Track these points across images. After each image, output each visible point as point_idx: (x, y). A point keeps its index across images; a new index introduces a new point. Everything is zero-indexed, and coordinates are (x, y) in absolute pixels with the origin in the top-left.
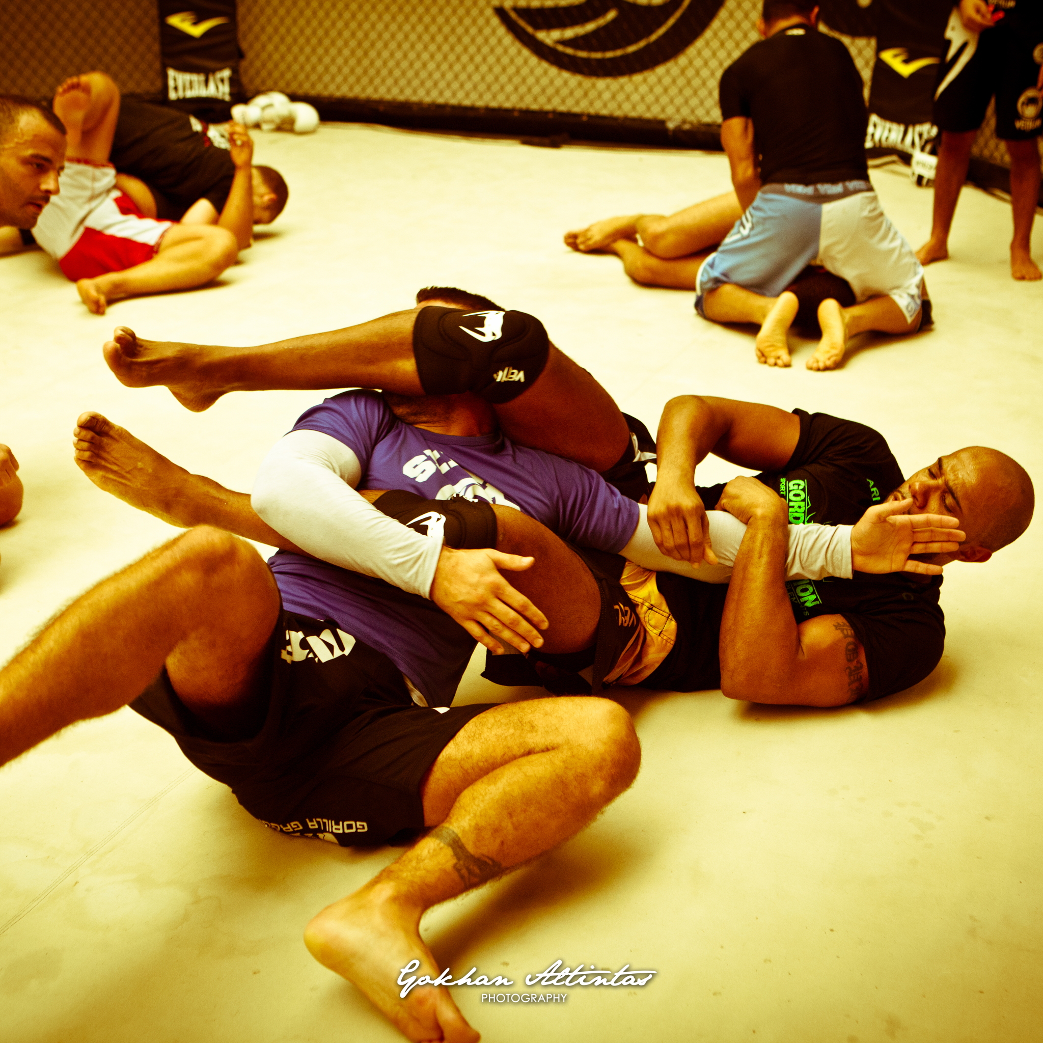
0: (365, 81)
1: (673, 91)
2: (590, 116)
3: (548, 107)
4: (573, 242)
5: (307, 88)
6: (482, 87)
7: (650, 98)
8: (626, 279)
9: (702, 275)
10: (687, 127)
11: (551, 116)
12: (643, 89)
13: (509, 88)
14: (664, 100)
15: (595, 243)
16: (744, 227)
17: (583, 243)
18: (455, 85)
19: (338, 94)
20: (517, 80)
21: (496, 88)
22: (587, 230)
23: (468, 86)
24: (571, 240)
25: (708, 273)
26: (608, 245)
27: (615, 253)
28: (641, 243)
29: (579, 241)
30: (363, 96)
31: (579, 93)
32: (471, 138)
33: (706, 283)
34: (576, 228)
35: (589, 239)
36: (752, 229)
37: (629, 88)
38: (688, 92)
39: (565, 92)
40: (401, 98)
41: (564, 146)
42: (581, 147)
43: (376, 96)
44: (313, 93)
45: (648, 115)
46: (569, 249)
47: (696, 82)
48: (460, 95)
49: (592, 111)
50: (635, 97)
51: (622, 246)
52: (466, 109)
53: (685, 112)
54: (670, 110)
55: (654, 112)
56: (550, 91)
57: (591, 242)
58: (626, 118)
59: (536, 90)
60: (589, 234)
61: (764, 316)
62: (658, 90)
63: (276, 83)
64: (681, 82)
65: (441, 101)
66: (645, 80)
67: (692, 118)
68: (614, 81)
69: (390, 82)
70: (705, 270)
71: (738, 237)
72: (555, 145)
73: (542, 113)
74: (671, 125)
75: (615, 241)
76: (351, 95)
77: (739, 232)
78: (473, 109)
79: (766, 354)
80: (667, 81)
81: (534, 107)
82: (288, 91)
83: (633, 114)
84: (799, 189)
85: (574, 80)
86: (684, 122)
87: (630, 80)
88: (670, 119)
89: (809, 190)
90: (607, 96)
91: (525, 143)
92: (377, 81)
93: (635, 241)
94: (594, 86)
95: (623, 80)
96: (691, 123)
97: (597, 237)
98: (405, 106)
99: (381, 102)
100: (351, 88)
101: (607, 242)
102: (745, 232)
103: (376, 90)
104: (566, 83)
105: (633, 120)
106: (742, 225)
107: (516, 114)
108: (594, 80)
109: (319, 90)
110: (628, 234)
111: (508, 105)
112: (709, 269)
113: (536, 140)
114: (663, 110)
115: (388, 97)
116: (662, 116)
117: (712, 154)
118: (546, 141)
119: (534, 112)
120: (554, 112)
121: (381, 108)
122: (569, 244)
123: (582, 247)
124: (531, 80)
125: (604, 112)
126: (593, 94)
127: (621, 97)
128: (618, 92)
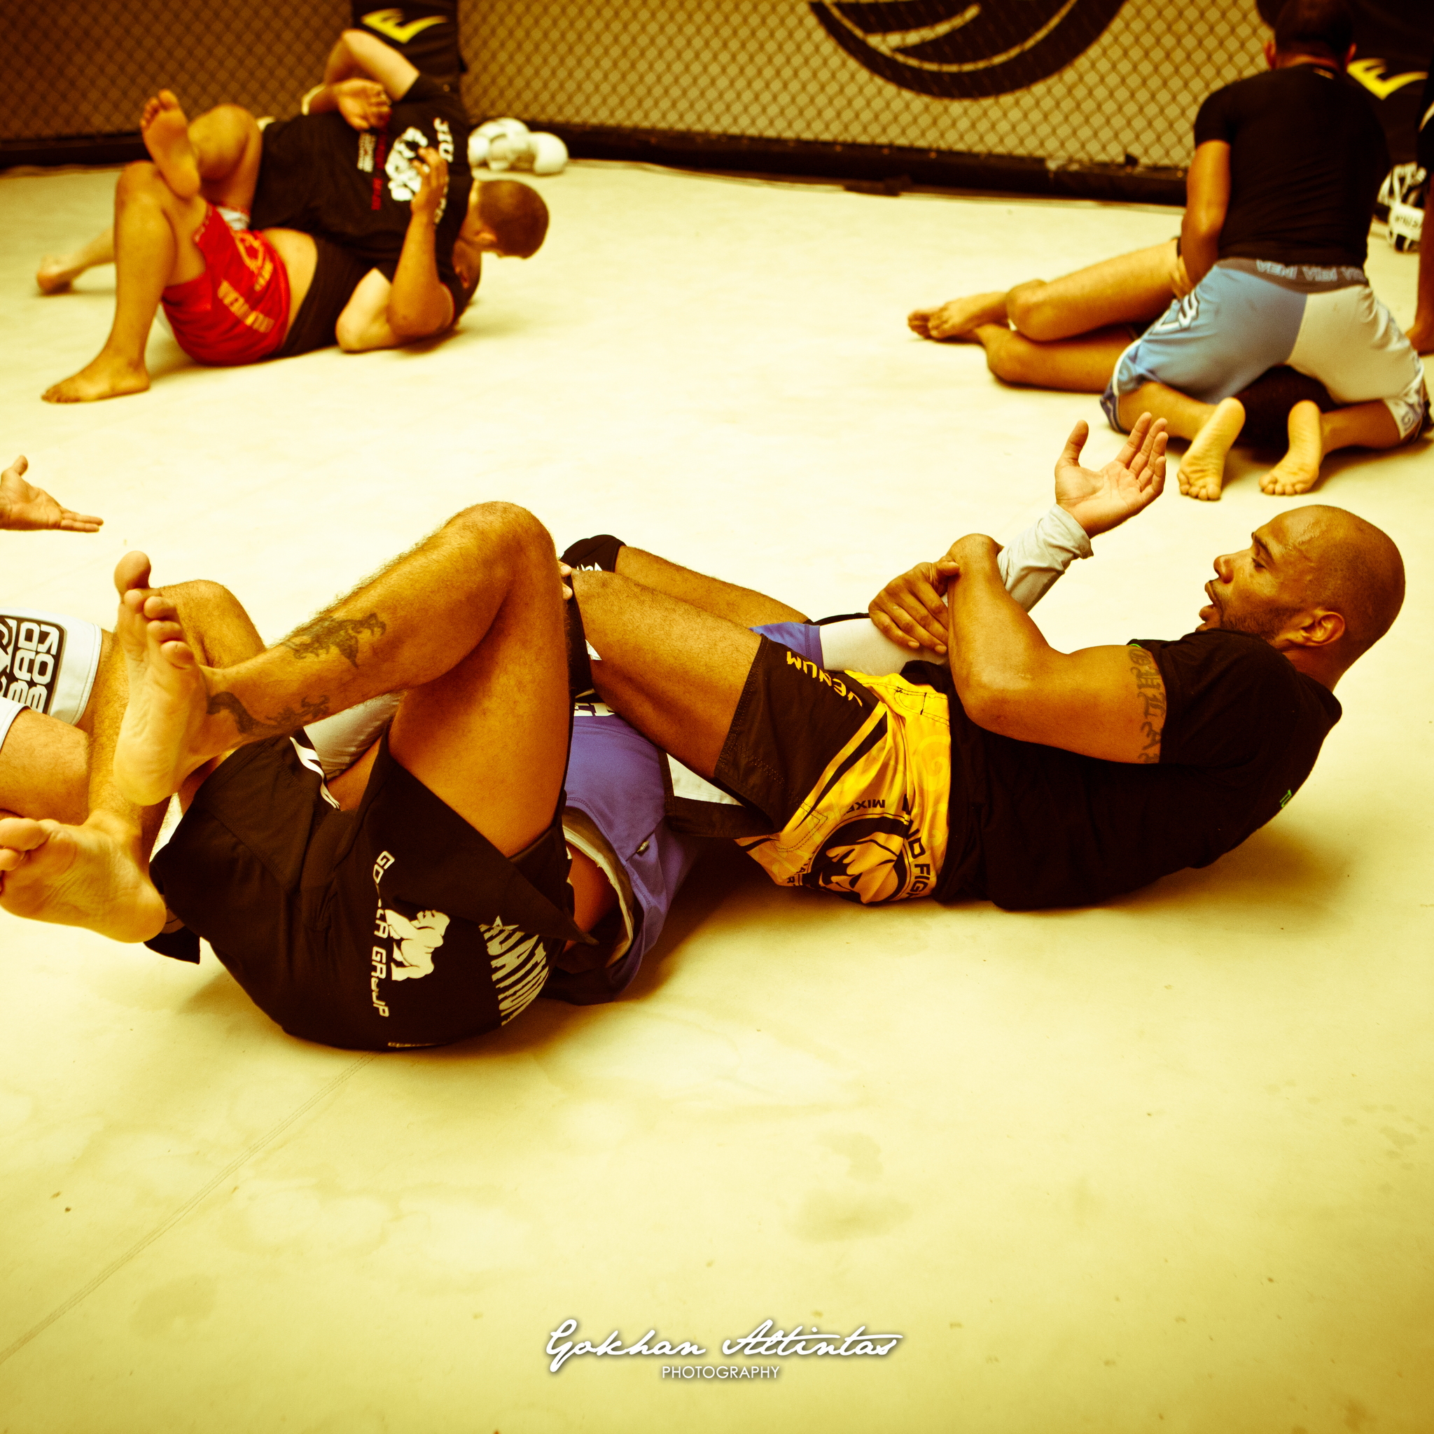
0: (631, 102)
1: (1056, 118)
2: (939, 152)
3: (883, 140)
4: (922, 325)
5: (551, 113)
6: (792, 112)
7: (1024, 128)
8: (989, 376)
9: (1120, 372)
10: (1074, 167)
11: (886, 151)
12: (1015, 115)
13: (829, 114)
14: (1044, 130)
15: (953, 327)
16: (1185, 315)
17: (937, 328)
18: (755, 109)
19: (594, 121)
20: (840, 102)
21: (810, 113)
22: (943, 309)
23: (773, 110)
24: (917, 323)
25: (1128, 369)
26: (970, 331)
27: (978, 342)
28: (1013, 327)
29: (930, 325)
30: (628, 123)
31: (925, 120)
32: (775, 183)
33: (1126, 383)
34: (927, 305)
35: (945, 322)
36: (1195, 318)
37: (995, 113)
38: (1076, 119)
39: (905, 118)
40: (681, 126)
41: (904, 194)
42: (926, 195)
43: (646, 124)
44: (560, 119)
45: (1021, 151)
46: (915, 335)
47: (1089, 106)
48: (762, 123)
49: (943, 145)
50: (1003, 127)
51: (989, 332)
52: (769, 141)
53: (1073, 146)
54: (1052, 144)
55: (1030, 147)
56: (886, 117)
57: (946, 326)
58: (990, 155)
59: (866, 116)
60: (946, 315)
61: (1196, 431)
62: (1035, 116)
63: (509, 106)
64: (1067, 105)
65: (735, 130)
66: (1017, 103)
67: (1081, 155)
68: (974, 103)
69: (665, 104)
70: (1124, 364)
71: (1175, 326)
72: (892, 192)
73: (874, 148)
74: (1052, 165)
75: (979, 326)
76: (611, 122)
77: (1177, 320)
78: (779, 141)
79: (1191, 481)
80: (1048, 103)
81: (864, 139)
82: (526, 116)
83: (1000, 150)
84: (1277, 269)
85: (918, 102)
86: (1071, 160)
87: (997, 103)
88: (1051, 156)
89: (1291, 272)
90: (963, 124)
91: (850, 189)
92: (648, 103)
93: (1007, 326)
94: (946, 110)
95: (987, 102)
96: (1080, 162)
97: (955, 319)
98: (686, 137)
99: (652, 132)
100: (612, 113)
101: (970, 326)
102: (1185, 322)
103: (646, 116)
104: (907, 106)
105: (1000, 157)
106: (1182, 310)
107: (838, 149)
108: (946, 102)
109: (569, 115)
110: (997, 316)
111: (827, 137)
112: (1129, 363)
113: (865, 184)
114: (1042, 144)
115: (663, 125)
116: (1040, 153)
117: (1108, 205)
118: (880, 185)
119: (862, 146)
120: (891, 146)
121: (653, 140)
122: (914, 328)
123: (934, 333)
124: (859, 103)
125: (960, 147)
126: (944, 122)
127: (983, 126)
128: (979, 119)
